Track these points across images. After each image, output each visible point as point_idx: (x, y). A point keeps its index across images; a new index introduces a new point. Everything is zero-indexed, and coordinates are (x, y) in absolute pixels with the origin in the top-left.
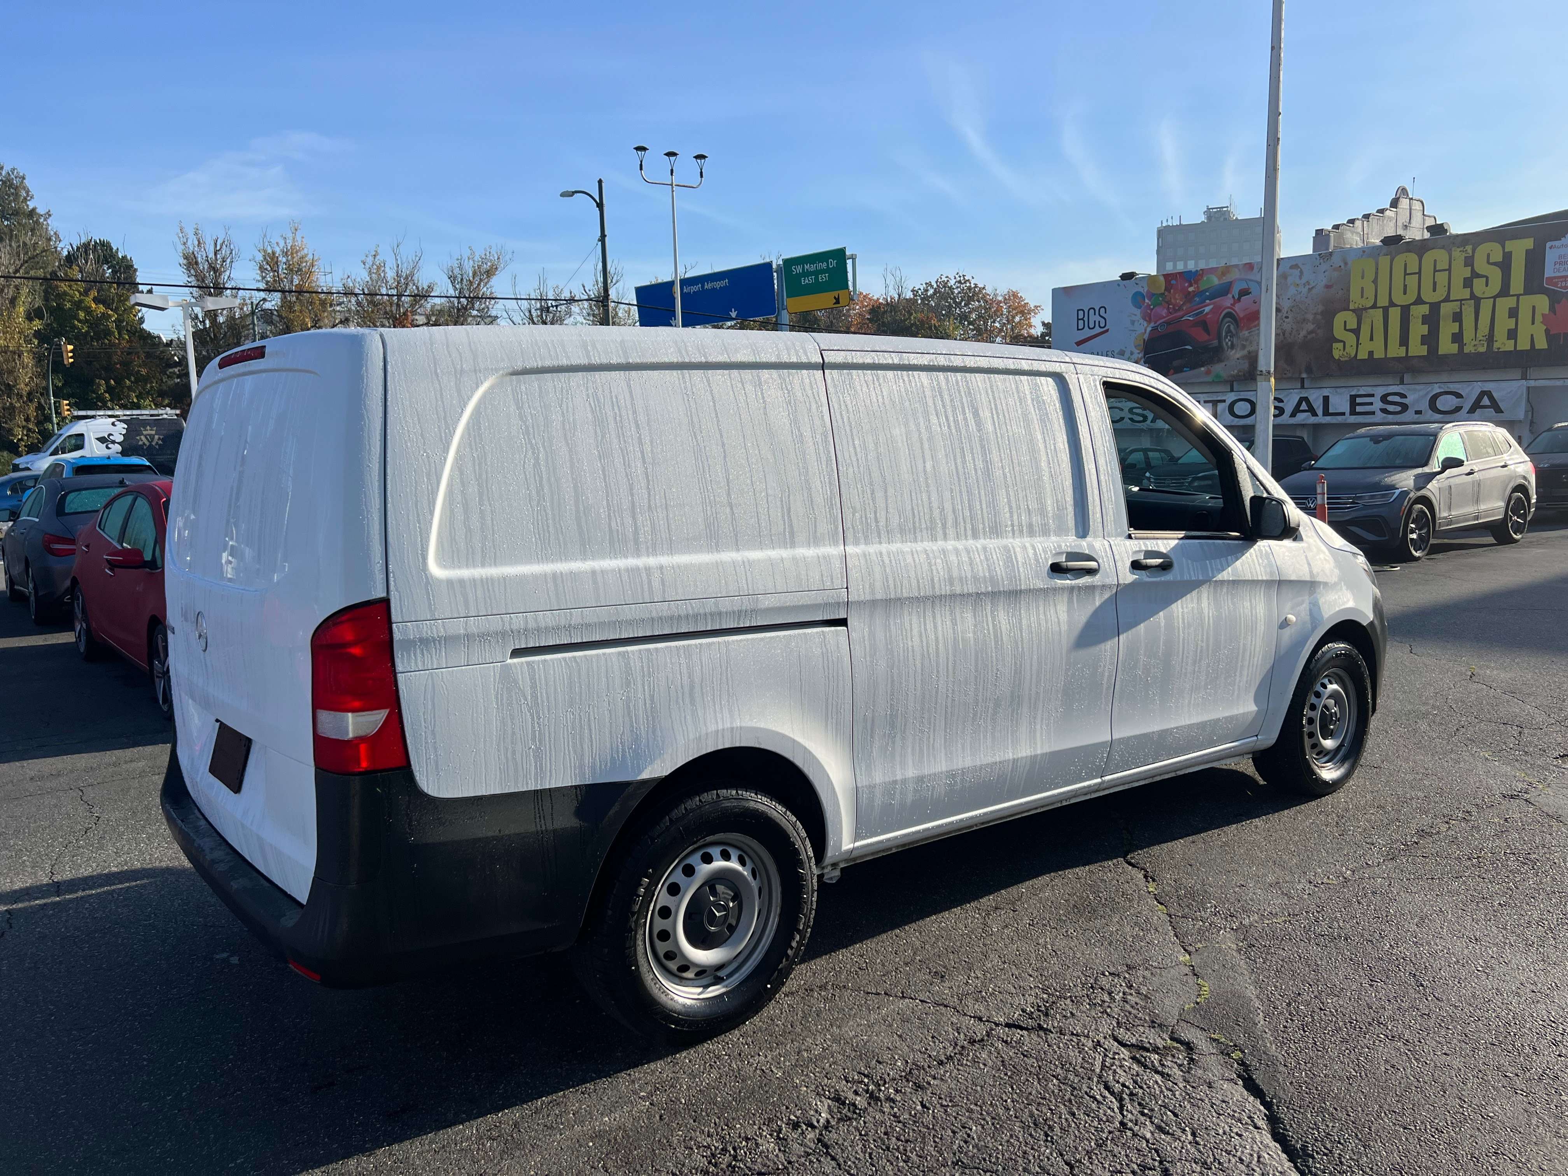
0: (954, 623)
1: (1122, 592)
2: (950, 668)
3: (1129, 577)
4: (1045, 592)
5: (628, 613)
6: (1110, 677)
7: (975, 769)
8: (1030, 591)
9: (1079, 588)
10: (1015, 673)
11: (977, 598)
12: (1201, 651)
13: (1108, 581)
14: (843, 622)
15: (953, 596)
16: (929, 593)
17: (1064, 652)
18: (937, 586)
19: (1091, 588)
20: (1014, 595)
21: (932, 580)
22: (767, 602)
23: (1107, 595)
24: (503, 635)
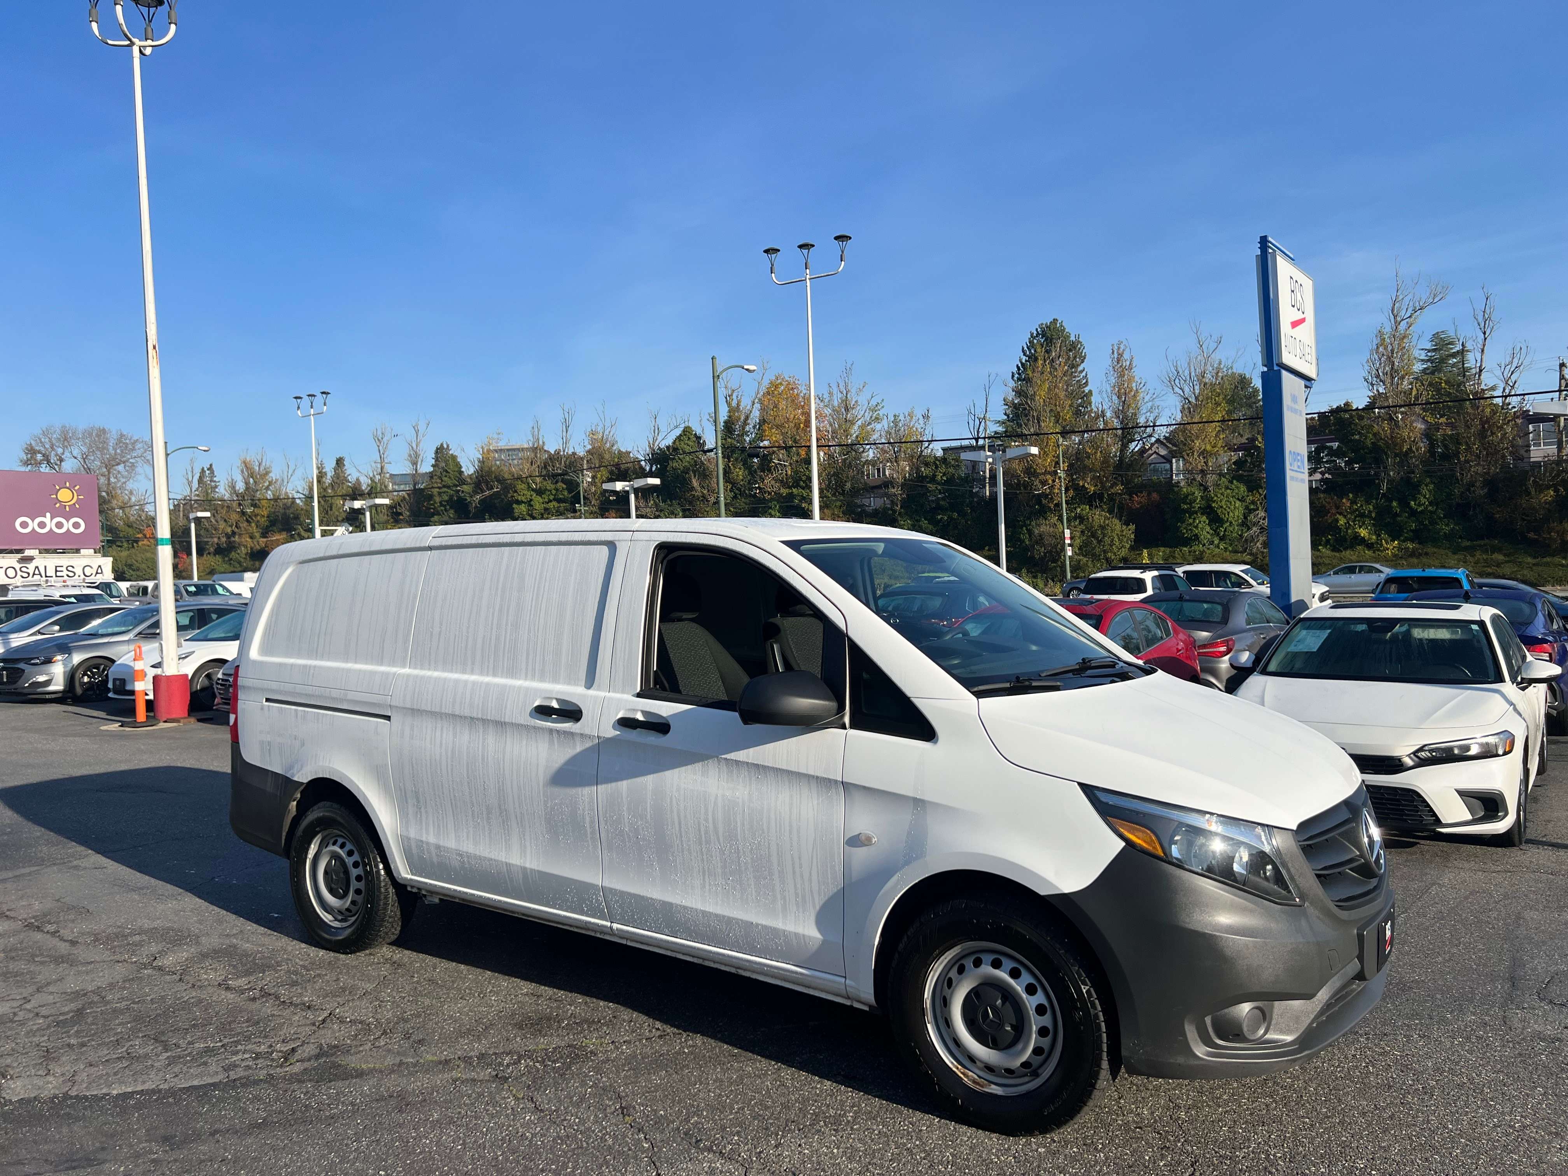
0: (455, 736)
1: (603, 745)
2: (450, 771)
3: (610, 732)
4: (527, 727)
5: (299, 689)
6: (592, 822)
7: (476, 857)
8: (512, 724)
9: (558, 731)
10: (499, 790)
11: (471, 721)
12: (706, 832)
13: (587, 731)
14: (388, 718)
15: (454, 716)
16: (437, 710)
17: (541, 784)
18: (444, 706)
19: (571, 735)
20: (501, 725)
21: (441, 700)
22: (351, 696)
23: (588, 744)
24: (263, 690)
